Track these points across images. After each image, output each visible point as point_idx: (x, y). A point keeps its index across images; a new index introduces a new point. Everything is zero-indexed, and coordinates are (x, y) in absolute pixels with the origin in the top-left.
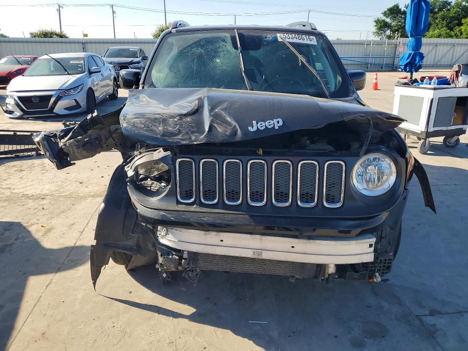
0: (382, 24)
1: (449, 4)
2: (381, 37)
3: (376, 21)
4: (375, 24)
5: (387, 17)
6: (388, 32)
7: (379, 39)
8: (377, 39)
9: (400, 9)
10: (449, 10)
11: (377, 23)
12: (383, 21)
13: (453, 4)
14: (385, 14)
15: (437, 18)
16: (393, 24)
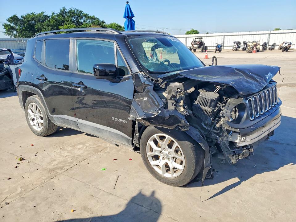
0: (9, 27)
1: (48, 17)
2: (11, 36)
3: (4, 25)
4: (4, 27)
5: (11, 23)
6: (15, 33)
7: (10, 37)
8: (8, 37)
9: (19, 18)
10: (49, 21)
11: (5, 26)
12: (9, 25)
13: (50, 17)
14: (9, 20)
15: (44, 25)
16: (17, 27)
